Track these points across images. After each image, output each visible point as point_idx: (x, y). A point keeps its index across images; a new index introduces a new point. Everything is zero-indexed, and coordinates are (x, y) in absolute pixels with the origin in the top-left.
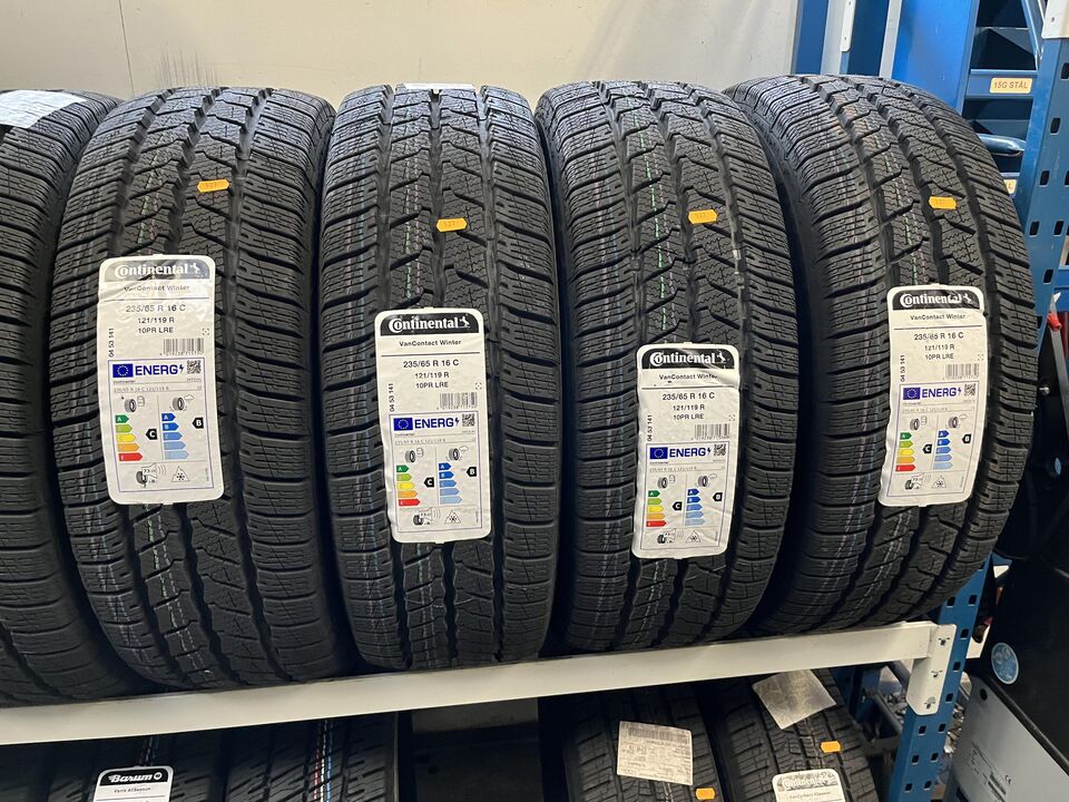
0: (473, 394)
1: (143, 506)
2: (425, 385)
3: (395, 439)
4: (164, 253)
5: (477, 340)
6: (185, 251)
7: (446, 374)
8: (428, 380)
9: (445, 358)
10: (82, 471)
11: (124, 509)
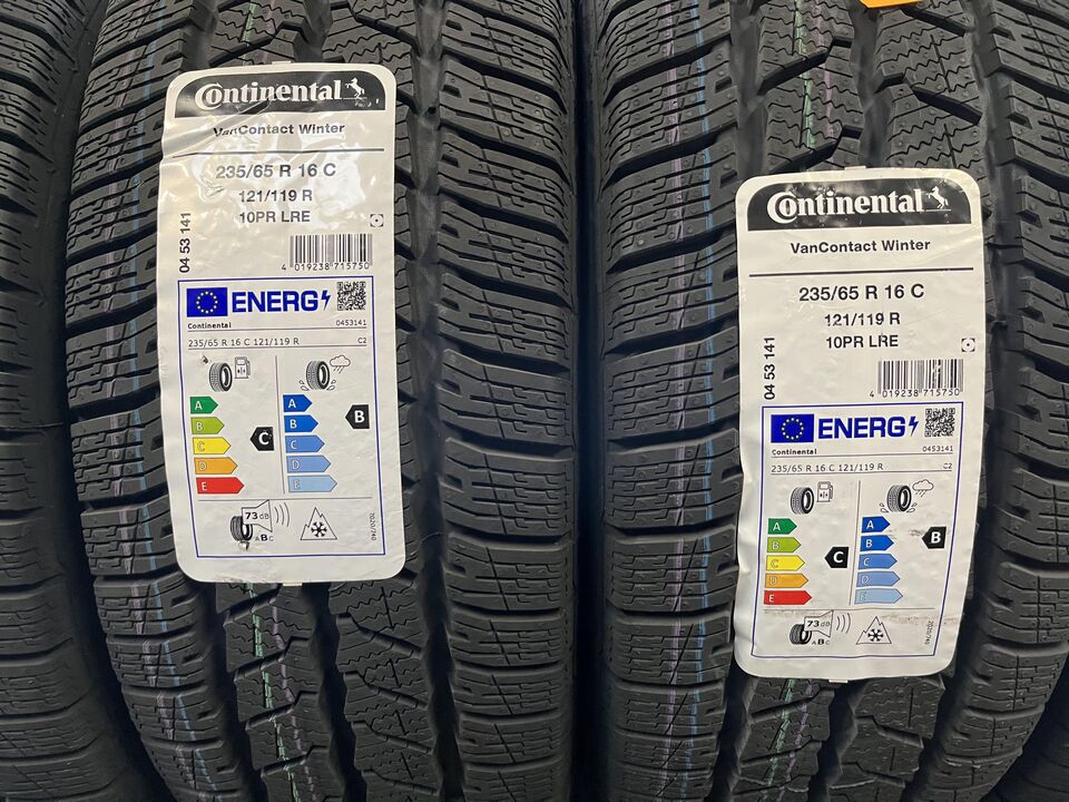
0: (954, 363)
1: (243, 587)
2: (845, 342)
3: (770, 461)
4: (294, 60)
5: (967, 241)
6: (336, 54)
7: (895, 317)
8: (855, 330)
9: (894, 280)
10: (125, 510)
11: (206, 591)
